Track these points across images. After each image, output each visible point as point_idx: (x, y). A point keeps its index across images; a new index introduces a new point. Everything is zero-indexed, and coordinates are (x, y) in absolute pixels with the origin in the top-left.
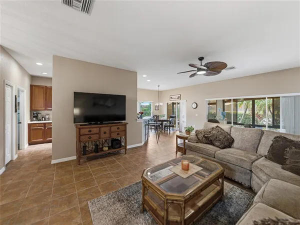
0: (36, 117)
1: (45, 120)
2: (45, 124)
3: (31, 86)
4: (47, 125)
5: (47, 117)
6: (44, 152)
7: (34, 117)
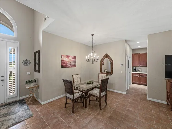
0: (135, 70)
1: (139, 72)
2: (139, 74)
3: (133, 54)
4: (140, 75)
5: (140, 70)
6: (141, 90)
7: (134, 70)
